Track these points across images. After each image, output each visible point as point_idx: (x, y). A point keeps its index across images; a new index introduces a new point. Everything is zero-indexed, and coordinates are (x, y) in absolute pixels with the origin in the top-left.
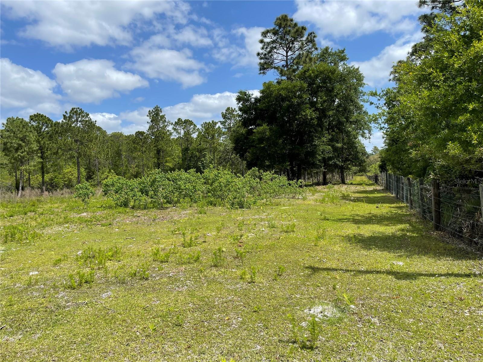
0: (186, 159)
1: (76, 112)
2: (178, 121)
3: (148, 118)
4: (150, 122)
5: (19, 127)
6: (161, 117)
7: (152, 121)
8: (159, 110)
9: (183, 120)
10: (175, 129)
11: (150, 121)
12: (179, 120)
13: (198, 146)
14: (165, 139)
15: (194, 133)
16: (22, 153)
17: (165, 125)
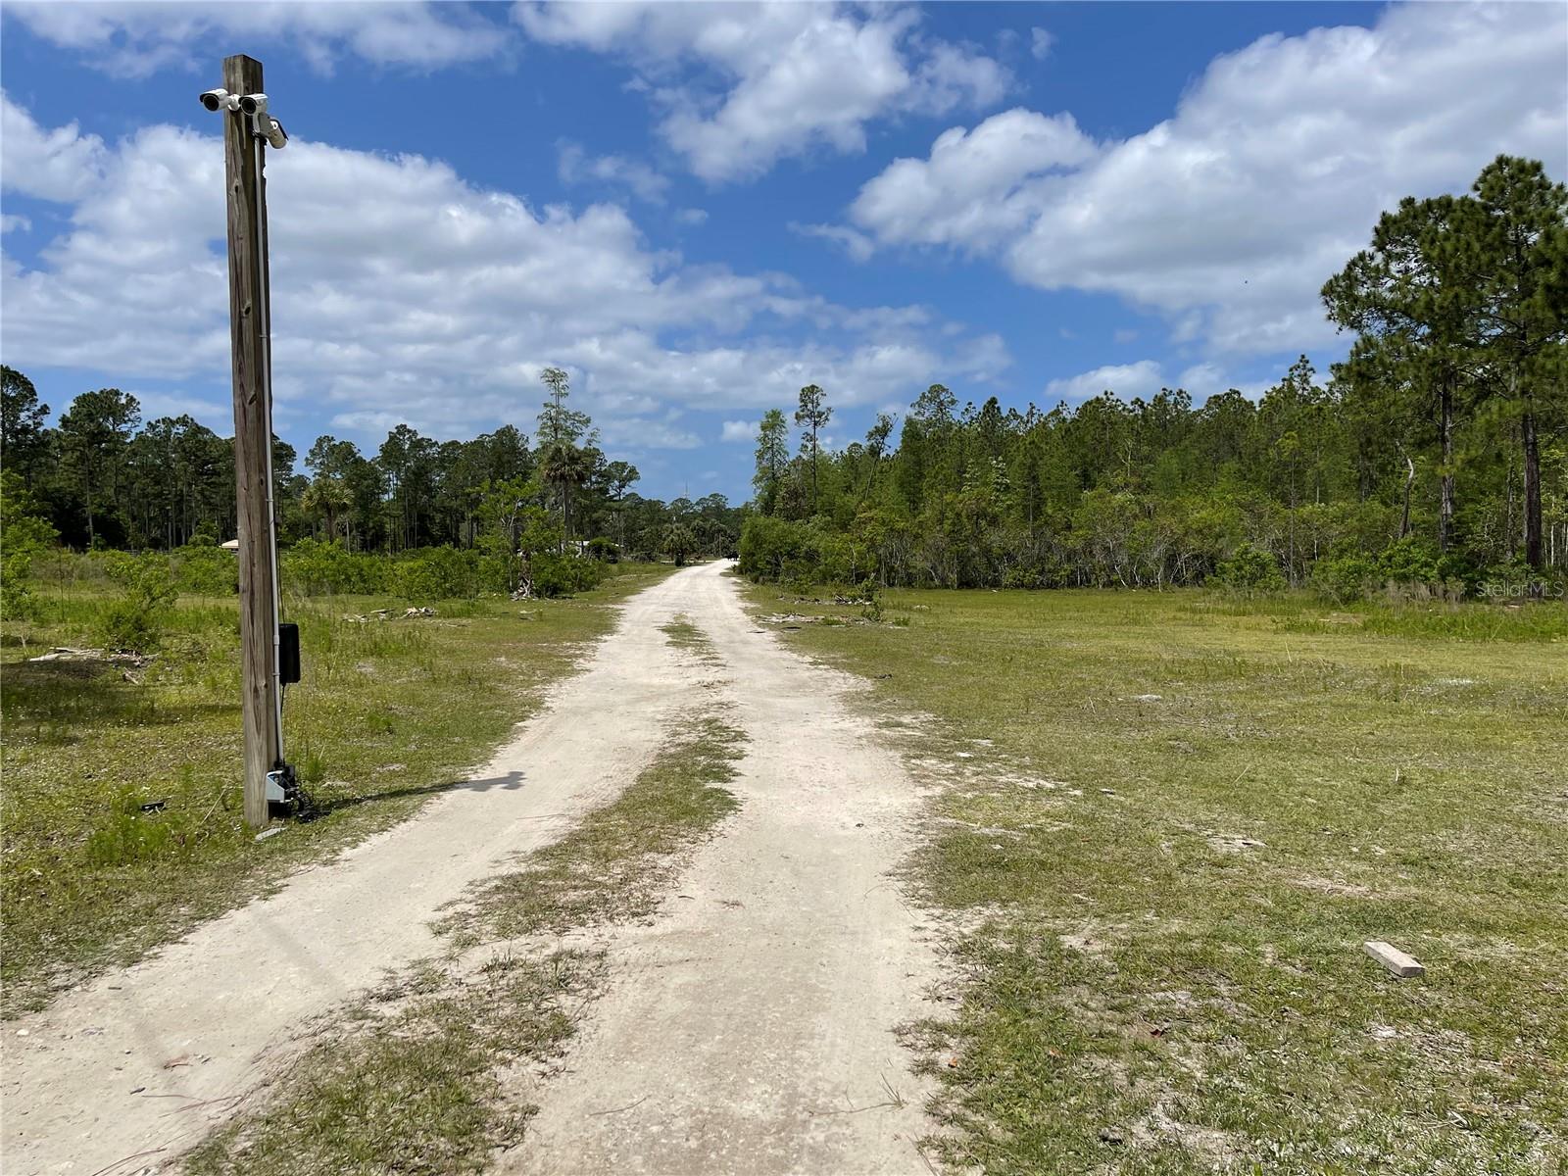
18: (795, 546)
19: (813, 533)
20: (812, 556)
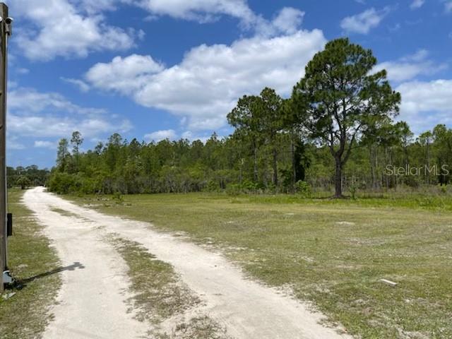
18: (73, 182)
19: (78, 177)
20: (78, 185)
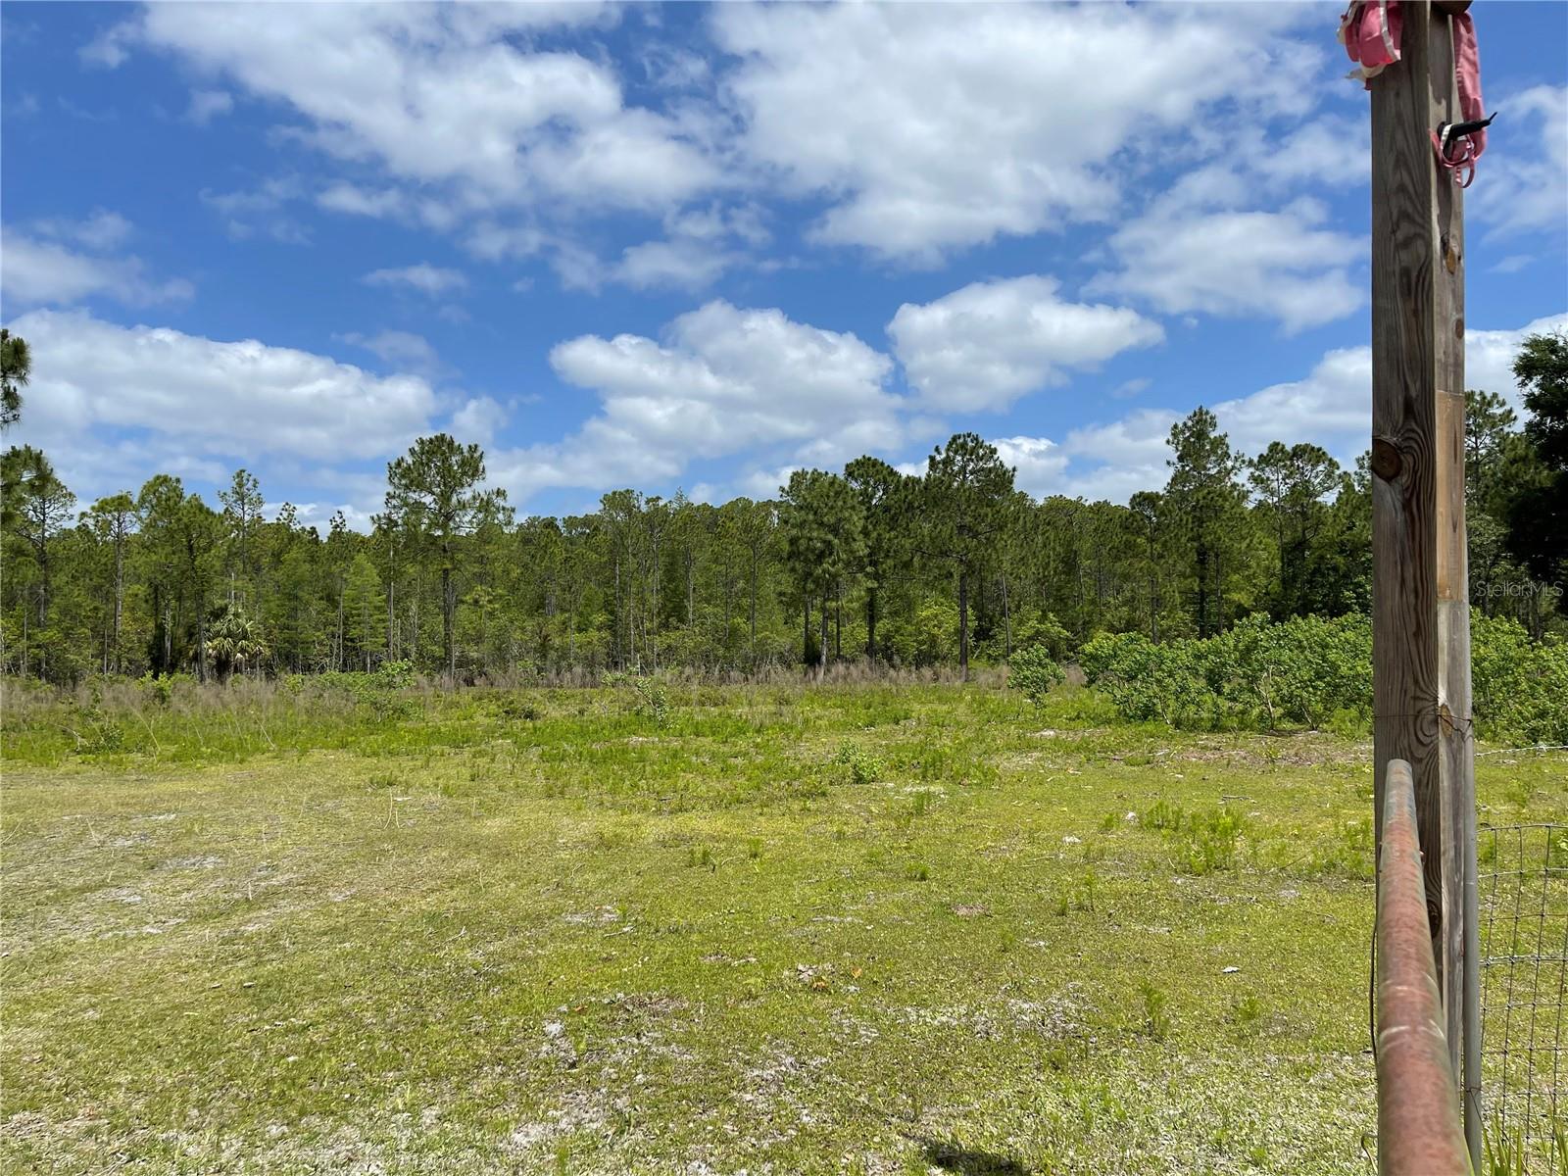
0: (1294, 578)
1: (964, 446)
2: (1271, 450)
3: (1171, 448)
4: (1176, 461)
5: (828, 497)
6: (1212, 444)
7: (1181, 458)
8: (1206, 421)
9: (1289, 448)
10: (1257, 480)
11: (1174, 457)
12: (1275, 447)
13: (1343, 532)
14: (1228, 515)
15: (1328, 489)
16: (834, 564)
17: (1225, 468)
